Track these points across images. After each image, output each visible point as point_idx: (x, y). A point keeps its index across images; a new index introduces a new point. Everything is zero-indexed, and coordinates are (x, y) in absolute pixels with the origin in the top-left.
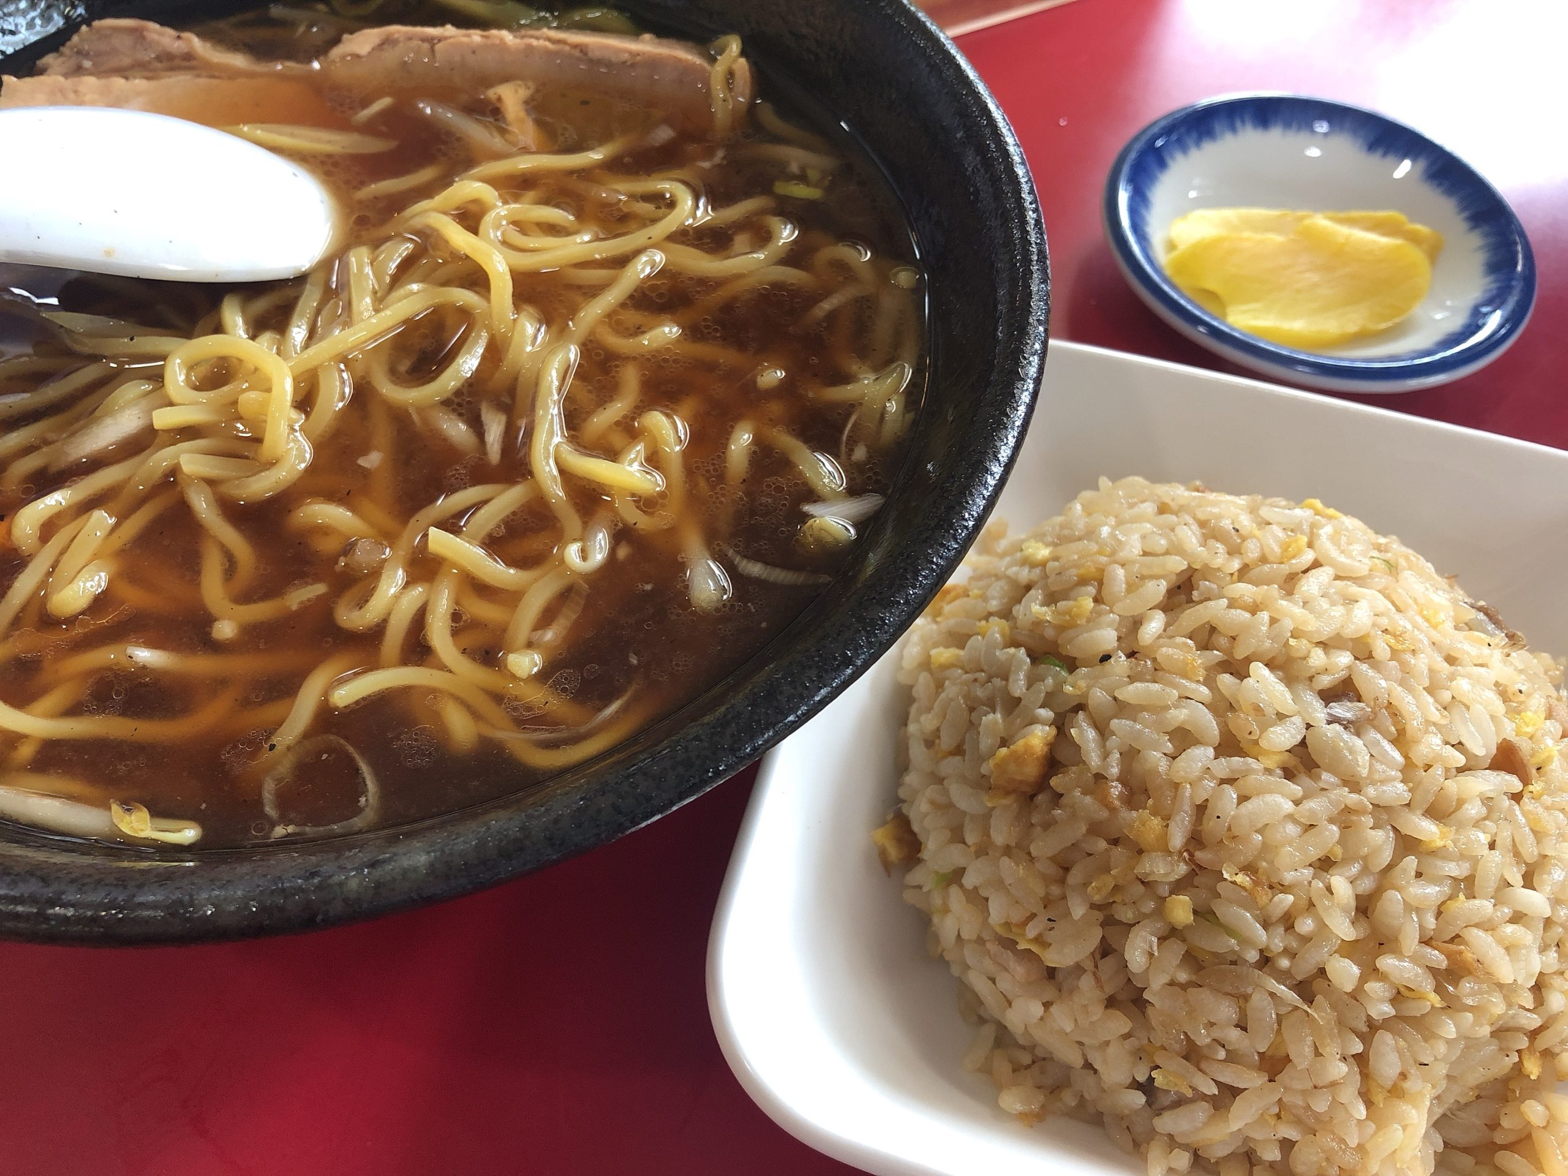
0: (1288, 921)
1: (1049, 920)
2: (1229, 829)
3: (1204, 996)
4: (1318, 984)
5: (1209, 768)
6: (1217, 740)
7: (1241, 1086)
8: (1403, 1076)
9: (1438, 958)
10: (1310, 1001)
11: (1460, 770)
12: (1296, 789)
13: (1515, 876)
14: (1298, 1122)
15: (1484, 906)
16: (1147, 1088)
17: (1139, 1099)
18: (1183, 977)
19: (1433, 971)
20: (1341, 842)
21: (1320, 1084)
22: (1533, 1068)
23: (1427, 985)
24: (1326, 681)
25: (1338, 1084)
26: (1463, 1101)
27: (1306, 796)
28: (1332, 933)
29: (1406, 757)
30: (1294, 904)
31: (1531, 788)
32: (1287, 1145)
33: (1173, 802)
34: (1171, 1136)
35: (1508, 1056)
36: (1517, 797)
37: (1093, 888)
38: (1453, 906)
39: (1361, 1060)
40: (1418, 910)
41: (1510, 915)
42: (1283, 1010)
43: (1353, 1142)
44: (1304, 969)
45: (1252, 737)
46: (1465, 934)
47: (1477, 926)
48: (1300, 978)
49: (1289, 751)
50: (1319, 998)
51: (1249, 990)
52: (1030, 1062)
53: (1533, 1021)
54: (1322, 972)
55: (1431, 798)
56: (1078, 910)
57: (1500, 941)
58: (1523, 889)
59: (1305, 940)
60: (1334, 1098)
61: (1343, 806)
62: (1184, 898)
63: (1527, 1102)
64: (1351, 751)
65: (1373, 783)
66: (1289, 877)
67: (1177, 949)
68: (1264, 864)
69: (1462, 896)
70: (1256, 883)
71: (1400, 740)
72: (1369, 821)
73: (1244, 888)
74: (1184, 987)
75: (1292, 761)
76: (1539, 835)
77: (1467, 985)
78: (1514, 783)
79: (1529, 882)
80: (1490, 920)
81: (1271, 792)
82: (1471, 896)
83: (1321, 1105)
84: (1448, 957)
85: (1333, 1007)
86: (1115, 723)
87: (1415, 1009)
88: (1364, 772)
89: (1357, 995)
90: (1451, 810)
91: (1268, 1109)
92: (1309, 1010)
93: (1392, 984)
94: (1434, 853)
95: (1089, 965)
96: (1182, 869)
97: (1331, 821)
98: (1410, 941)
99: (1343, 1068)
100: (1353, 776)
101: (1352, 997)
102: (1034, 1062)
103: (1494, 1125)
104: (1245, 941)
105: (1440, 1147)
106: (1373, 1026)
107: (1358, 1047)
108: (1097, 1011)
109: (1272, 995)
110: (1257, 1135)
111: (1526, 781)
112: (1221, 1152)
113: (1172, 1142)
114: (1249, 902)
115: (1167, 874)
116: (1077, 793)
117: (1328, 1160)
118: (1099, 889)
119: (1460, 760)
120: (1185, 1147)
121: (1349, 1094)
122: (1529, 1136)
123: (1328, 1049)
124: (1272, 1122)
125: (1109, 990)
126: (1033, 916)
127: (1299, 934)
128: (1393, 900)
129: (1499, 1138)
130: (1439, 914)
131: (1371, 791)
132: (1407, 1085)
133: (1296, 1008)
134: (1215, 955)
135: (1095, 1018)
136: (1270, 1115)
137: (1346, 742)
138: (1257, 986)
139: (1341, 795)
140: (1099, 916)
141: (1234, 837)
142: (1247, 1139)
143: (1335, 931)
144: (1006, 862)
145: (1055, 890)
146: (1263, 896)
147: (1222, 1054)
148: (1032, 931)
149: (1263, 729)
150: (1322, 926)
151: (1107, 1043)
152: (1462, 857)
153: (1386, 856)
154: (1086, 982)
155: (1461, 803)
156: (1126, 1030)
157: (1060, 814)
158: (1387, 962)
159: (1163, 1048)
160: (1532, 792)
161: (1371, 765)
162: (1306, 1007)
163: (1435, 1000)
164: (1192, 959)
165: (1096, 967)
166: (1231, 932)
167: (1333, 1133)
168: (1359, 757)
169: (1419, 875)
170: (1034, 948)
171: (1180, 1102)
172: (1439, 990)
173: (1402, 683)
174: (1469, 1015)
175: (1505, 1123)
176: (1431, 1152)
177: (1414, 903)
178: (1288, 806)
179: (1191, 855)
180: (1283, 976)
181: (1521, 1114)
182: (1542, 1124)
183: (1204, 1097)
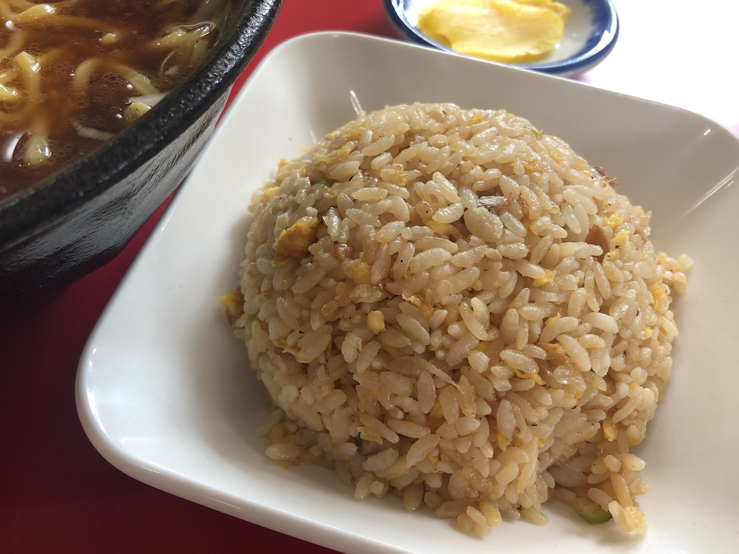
0: (444, 327)
1: (300, 332)
2: (409, 269)
3: (390, 376)
4: (464, 369)
5: (401, 234)
6: (408, 218)
7: (414, 436)
8: (518, 430)
9: (540, 352)
10: (456, 379)
11: (564, 240)
12: (454, 246)
13: (595, 305)
14: (452, 461)
15: (572, 321)
16: (358, 441)
17: (353, 448)
18: (377, 364)
19: (537, 360)
20: (481, 277)
21: (462, 434)
22: (610, 434)
23: (534, 370)
24: (480, 184)
25: (475, 433)
26: (568, 455)
27: (460, 250)
28: (473, 335)
29: (529, 230)
30: (448, 316)
31: (609, 254)
32: (446, 477)
33: (376, 254)
34: (373, 473)
35: (593, 425)
36: (600, 259)
37: (324, 309)
38: (552, 320)
39: (491, 419)
40: (530, 322)
41: (591, 329)
42: (440, 386)
43: (485, 473)
44: (454, 358)
45: (429, 215)
46: (561, 338)
47: (568, 333)
48: (451, 365)
49: (452, 224)
50: (463, 378)
51: (418, 372)
52: (296, 430)
53: (609, 402)
54: (466, 361)
55: (542, 254)
56: (316, 324)
57: (582, 344)
58: (599, 313)
59: (455, 340)
60: (472, 444)
61: (483, 256)
62: (378, 312)
63: (608, 456)
64: (491, 223)
65: (505, 243)
66: (445, 300)
67: (375, 347)
68: (429, 290)
69: (559, 315)
70: (424, 302)
71: (525, 219)
72: (500, 265)
73: (416, 306)
74: (379, 371)
75: (454, 231)
76: (612, 283)
77: (559, 371)
78: (598, 250)
79: (605, 309)
80: (576, 331)
81: (437, 247)
82: (565, 314)
83: (463, 449)
84: (547, 352)
85: (471, 383)
86: (348, 212)
87: (527, 385)
88: (499, 236)
89: (487, 375)
90: (556, 263)
91: (431, 452)
92: (456, 385)
93: (511, 369)
94: (543, 287)
95: (323, 360)
96: (379, 295)
97: (475, 265)
98: (523, 342)
99: (477, 423)
100: (491, 238)
101: (484, 376)
102: (298, 430)
103: (587, 473)
104: (415, 340)
105: (553, 486)
106: (499, 398)
107: (488, 410)
108: (326, 390)
109: (434, 376)
110: (426, 470)
111: (606, 249)
112: (404, 483)
113: (375, 477)
114: (419, 315)
115: (369, 298)
116: (321, 252)
117: (470, 486)
118: (328, 310)
119: (564, 234)
120: (382, 480)
121: (482, 440)
122: (609, 480)
123: (467, 411)
124: (434, 461)
125: (335, 376)
126: (292, 331)
127: (451, 336)
128: (512, 315)
129: (591, 480)
130: (543, 326)
131: (502, 247)
132: (521, 436)
133: (449, 384)
134: (398, 349)
135: (325, 394)
136: (433, 457)
137: (488, 218)
138: (423, 369)
139: (482, 249)
140: (330, 328)
141: (412, 275)
142: (421, 474)
143: (474, 334)
144: (279, 299)
145: (305, 313)
146: (427, 312)
147: (400, 415)
148: (290, 341)
149: (436, 209)
150: (467, 331)
151: (333, 411)
152: (560, 291)
153: (510, 288)
154: (321, 371)
155: (561, 259)
156: (343, 401)
157: (310, 266)
158: (507, 354)
159: (366, 413)
160: (609, 256)
161: (504, 232)
162: (453, 383)
163: (539, 379)
164: (383, 353)
165: (327, 361)
166: (407, 334)
167: (472, 467)
168: (496, 226)
169: (532, 301)
170: (293, 352)
171: (377, 450)
172: (541, 373)
173: (531, 187)
174: (562, 391)
175: (594, 470)
176: (546, 488)
177: (527, 317)
178: (447, 255)
179: (384, 286)
180: (442, 364)
181: (603, 464)
182: (617, 470)
183: (392, 446)
